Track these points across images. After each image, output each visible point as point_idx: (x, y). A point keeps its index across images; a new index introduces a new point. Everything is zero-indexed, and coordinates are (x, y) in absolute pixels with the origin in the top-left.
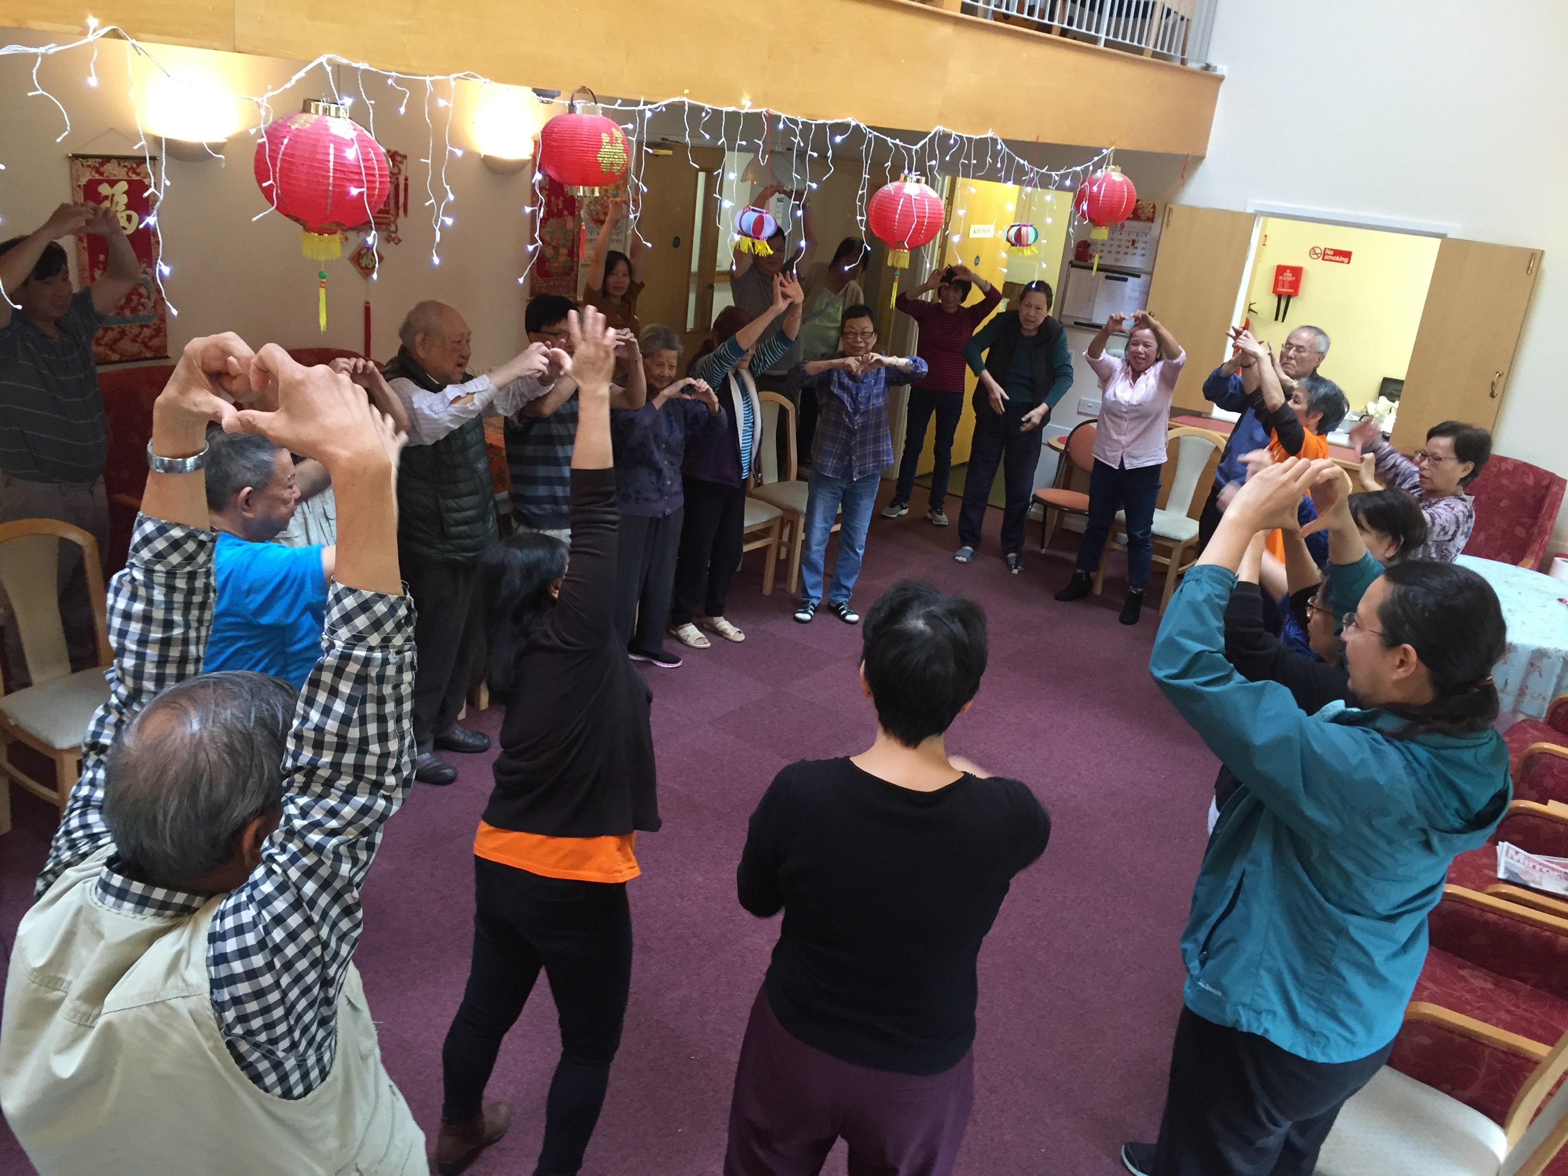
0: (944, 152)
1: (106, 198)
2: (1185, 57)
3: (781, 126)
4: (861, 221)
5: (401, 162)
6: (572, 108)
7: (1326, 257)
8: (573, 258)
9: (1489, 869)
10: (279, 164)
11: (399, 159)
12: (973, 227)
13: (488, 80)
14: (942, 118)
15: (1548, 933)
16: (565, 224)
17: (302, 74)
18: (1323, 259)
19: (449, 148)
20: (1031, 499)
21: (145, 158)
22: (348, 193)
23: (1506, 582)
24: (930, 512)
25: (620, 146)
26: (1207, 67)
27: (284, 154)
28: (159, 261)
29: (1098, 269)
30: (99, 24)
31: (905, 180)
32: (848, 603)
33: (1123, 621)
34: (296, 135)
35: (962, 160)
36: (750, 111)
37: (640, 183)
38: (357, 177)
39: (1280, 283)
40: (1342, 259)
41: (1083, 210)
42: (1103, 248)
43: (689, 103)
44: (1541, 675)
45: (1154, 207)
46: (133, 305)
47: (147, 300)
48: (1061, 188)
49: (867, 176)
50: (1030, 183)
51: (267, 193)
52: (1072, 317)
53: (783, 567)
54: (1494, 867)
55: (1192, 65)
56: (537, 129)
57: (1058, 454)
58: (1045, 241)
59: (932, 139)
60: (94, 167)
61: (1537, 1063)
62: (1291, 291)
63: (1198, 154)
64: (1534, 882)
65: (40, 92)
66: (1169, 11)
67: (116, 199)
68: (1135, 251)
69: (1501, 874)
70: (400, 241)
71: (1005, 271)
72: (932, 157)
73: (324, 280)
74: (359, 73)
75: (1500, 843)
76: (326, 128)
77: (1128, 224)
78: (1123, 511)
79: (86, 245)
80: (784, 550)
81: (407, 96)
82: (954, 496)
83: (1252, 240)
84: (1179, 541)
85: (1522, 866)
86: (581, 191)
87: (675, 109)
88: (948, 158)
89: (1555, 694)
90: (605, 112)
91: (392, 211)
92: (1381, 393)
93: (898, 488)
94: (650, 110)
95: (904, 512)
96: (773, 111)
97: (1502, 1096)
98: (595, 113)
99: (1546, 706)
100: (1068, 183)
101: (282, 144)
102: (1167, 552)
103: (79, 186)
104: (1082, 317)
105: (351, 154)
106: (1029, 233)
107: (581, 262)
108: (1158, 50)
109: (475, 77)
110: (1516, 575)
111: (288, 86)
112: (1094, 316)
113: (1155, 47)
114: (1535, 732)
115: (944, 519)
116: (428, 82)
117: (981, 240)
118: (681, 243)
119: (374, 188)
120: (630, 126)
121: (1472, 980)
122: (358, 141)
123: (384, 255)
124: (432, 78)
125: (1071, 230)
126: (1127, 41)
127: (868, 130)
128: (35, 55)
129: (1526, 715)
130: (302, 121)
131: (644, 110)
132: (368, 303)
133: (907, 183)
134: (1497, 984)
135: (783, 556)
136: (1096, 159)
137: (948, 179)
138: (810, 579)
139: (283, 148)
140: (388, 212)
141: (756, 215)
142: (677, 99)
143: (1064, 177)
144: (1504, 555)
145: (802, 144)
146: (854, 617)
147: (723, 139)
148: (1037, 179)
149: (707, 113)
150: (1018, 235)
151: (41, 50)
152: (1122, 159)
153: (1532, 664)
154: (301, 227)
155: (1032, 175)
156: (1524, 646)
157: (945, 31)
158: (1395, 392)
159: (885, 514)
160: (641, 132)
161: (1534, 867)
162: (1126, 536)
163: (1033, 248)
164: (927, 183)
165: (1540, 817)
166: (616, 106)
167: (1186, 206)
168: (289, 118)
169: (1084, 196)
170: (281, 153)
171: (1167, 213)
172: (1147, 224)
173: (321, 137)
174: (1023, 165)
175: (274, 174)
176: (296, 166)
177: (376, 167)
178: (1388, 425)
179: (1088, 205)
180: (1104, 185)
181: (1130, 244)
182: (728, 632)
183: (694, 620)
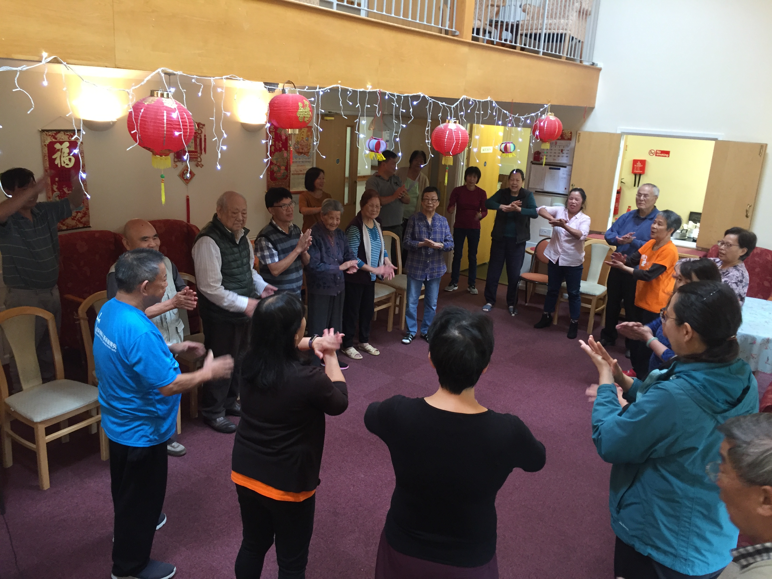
0: (467, 108)
1: (58, 150)
2: (582, 59)
3: (387, 97)
4: (428, 142)
5: (202, 128)
6: (284, 91)
7: (657, 154)
8: (287, 171)
10: (139, 122)
11: (201, 126)
12: (482, 148)
13: (242, 79)
14: (465, 92)
16: (283, 155)
17: (149, 78)
18: (656, 155)
19: (223, 112)
20: (519, 279)
22: (174, 134)
23: (763, 308)
24: (469, 288)
25: (308, 109)
26: (593, 64)
27: (142, 117)
29: (545, 165)
30: (48, 55)
31: (449, 122)
33: (569, 337)
34: (147, 108)
35: (476, 112)
36: (371, 90)
37: (319, 127)
38: (178, 127)
39: (636, 168)
40: (665, 155)
41: (537, 135)
42: (547, 154)
43: (341, 88)
45: (571, 133)
48: (525, 126)
49: (430, 121)
50: (509, 124)
51: (134, 136)
52: (533, 188)
53: (397, 318)
55: (586, 63)
57: (531, 256)
58: (519, 150)
59: (461, 102)
60: (52, 135)
62: (641, 172)
63: (591, 107)
65: (19, 89)
66: (573, 38)
68: (563, 155)
70: (203, 165)
71: (500, 165)
72: (461, 110)
73: (163, 179)
74: (178, 76)
76: (162, 103)
77: (559, 142)
78: (565, 283)
80: (397, 309)
81: (202, 87)
82: (482, 280)
83: (621, 146)
84: (595, 296)
86: (290, 131)
87: (334, 90)
88: (469, 111)
90: (300, 93)
91: (199, 151)
92: (690, 219)
93: (452, 277)
94: (322, 91)
95: (456, 288)
96: (382, 90)
98: (295, 93)
100: (528, 121)
101: (141, 112)
102: (589, 302)
103: (45, 145)
104: (539, 188)
105: (175, 115)
106: (511, 146)
107: (292, 172)
108: (569, 56)
109: (235, 77)
110: (767, 305)
111: (143, 83)
112: (545, 187)
113: (567, 55)
115: (476, 291)
116: (212, 80)
117: (486, 154)
118: (341, 161)
119: (187, 132)
120: (313, 99)
122: (178, 109)
123: (194, 171)
124: (214, 78)
125: (531, 144)
126: (553, 53)
127: (429, 98)
128: (16, 71)
130: (150, 101)
131: (319, 91)
132: (188, 196)
133: (450, 124)
135: (397, 312)
136: (541, 110)
137: (469, 123)
138: (410, 322)
139: (141, 114)
140: (196, 152)
141: (376, 141)
142: (335, 86)
143: (526, 119)
145: (397, 106)
147: (358, 105)
148: (513, 120)
149: (350, 92)
150: (506, 147)
151: (19, 68)
152: (554, 109)
154: (151, 153)
155: (511, 118)
157: (465, 49)
158: (696, 219)
159: (446, 289)
160: (318, 103)
162: (567, 295)
163: (513, 154)
164: (459, 123)
166: (305, 90)
167: (586, 132)
168: (144, 99)
169: (537, 128)
170: (140, 116)
171: (577, 136)
172: (568, 141)
173: (160, 108)
174: (506, 113)
175: (137, 126)
176: (148, 122)
177: (188, 122)
178: (695, 234)
179: (539, 133)
180: (546, 122)
181: (560, 152)
182: (371, 350)
183: (354, 345)
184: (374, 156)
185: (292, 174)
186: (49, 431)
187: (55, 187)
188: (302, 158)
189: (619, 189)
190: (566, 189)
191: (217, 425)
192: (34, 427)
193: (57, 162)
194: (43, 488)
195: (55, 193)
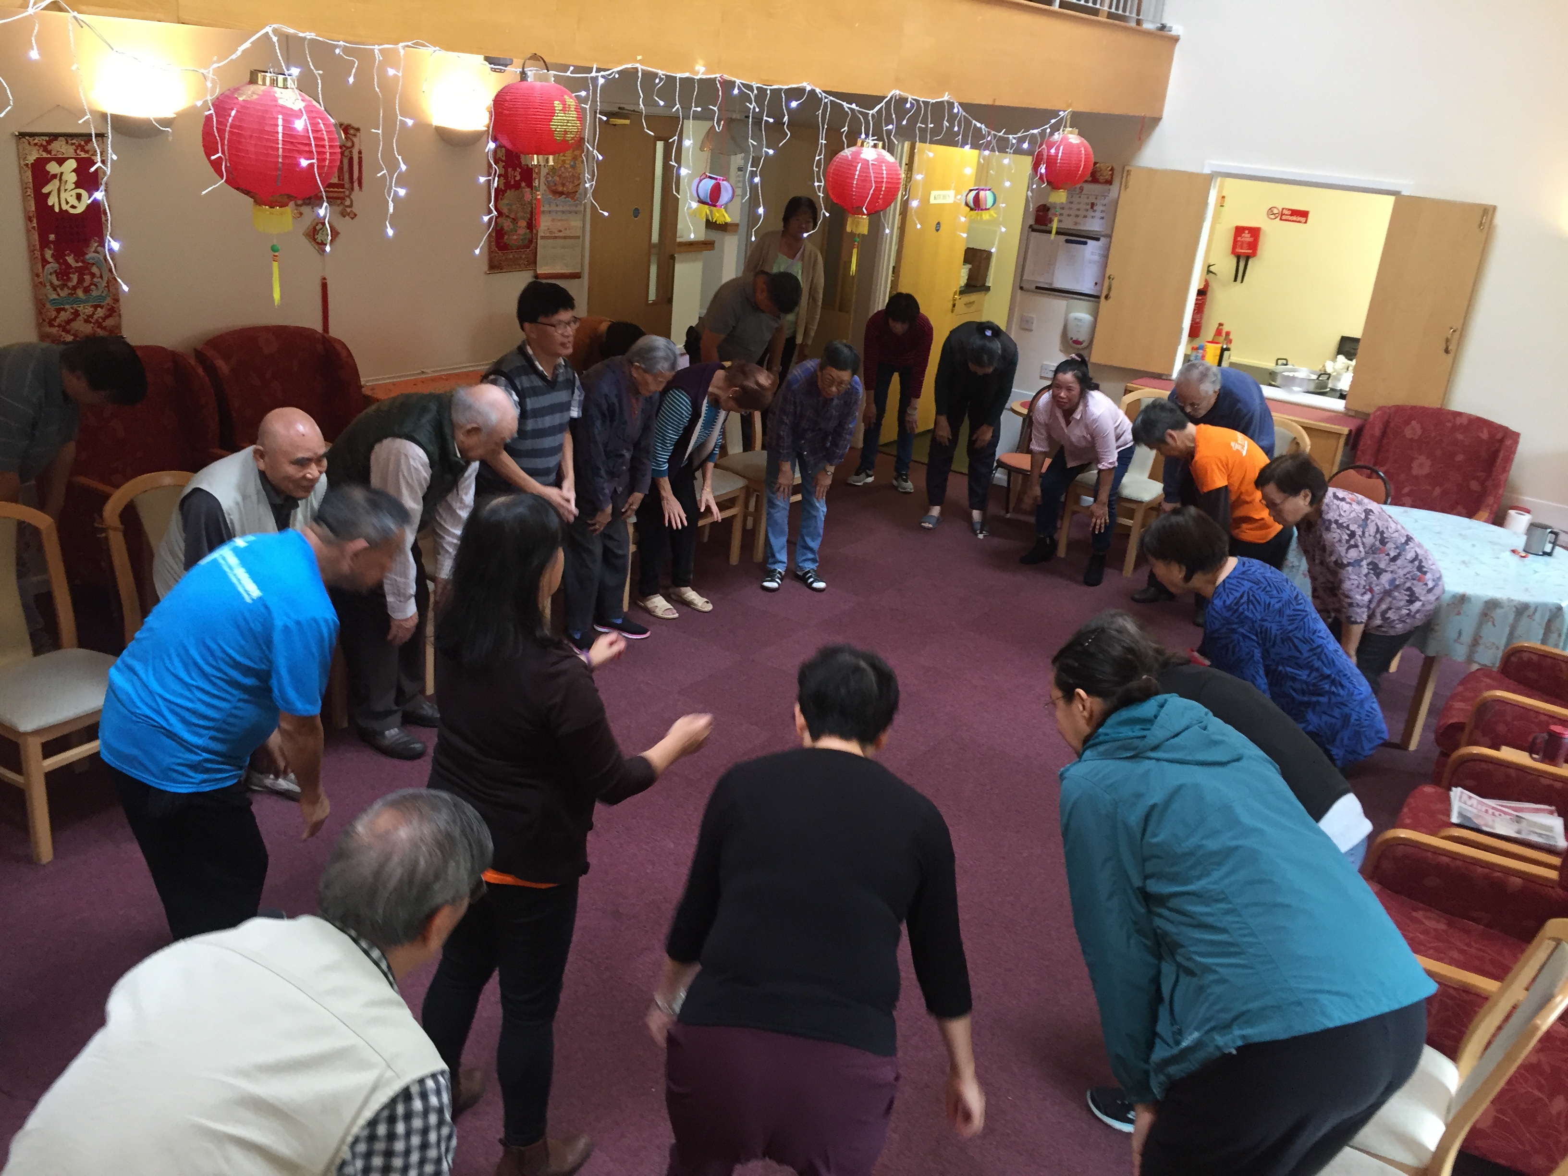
0: (900, 116)
1: (54, 176)
2: (1140, 17)
3: (736, 91)
4: (819, 187)
5: (355, 135)
6: (523, 76)
7: (1284, 217)
8: (531, 231)
9: (1443, 814)
10: (227, 137)
11: (352, 132)
12: (933, 193)
13: (437, 48)
14: (898, 82)
15: (1499, 874)
16: (523, 196)
17: (247, 45)
18: (1281, 219)
19: (399, 117)
20: (995, 464)
21: (91, 135)
22: (298, 164)
23: (1460, 535)
24: (896, 479)
25: (574, 114)
26: (1163, 28)
27: (232, 126)
28: (108, 237)
29: (1058, 233)
31: (862, 145)
32: (815, 571)
33: (1086, 583)
34: (243, 107)
35: (919, 125)
36: (704, 77)
37: (595, 151)
38: (307, 148)
39: (1239, 243)
40: (1299, 219)
41: (1041, 174)
42: (1062, 211)
43: (642, 70)
44: (1494, 625)
45: (1112, 169)
46: (86, 284)
47: (99, 280)
48: (1018, 151)
49: (824, 142)
50: (987, 147)
51: (216, 165)
52: (1032, 282)
53: (749, 536)
54: (1448, 812)
55: (1148, 26)
56: (488, 100)
57: (1021, 419)
58: (1004, 205)
59: (888, 103)
60: (42, 145)
61: (1487, 999)
62: (1250, 251)
63: (1156, 116)
64: (1487, 826)
67: (64, 177)
68: (1093, 214)
69: (1455, 819)
70: (356, 215)
71: (965, 235)
72: (889, 121)
73: (276, 254)
74: (306, 42)
75: (1454, 789)
76: (274, 99)
77: (1087, 187)
79: (35, 225)
80: (750, 520)
81: (356, 65)
83: (1209, 201)
84: (1141, 502)
85: (1475, 811)
86: (535, 160)
87: (629, 75)
88: (904, 122)
89: (1507, 644)
90: (558, 79)
91: (347, 185)
92: (1339, 352)
93: (863, 456)
94: (603, 77)
95: (870, 480)
96: (727, 77)
97: (1454, 1032)
98: (547, 80)
99: (1500, 654)
100: (1025, 146)
101: (230, 116)
102: (1130, 515)
103: (27, 165)
104: (1043, 281)
105: (299, 125)
106: (987, 197)
107: (540, 234)
108: (1113, 10)
109: (424, 46)
110: (1470, 528)
111: (234, 57)
112: (1055, 280)
113: (1110, 7)
114: (1489, 681)
115: (909, 486)
116: (376, 52)
117: (941, 206)
118: (641, 212)
119: (324, 160)
120: (583, 93)
121: (1427, 922)
122: (308, 112)
123: (338, 227)
124: (381, 47)
125: (1030, 193)
126: (1082, 2)
127: (824, 94)
129: (1479, 664)
130: (250, 93)
131: (597, 77)
132: (325, 279)
133: (864, 148)
134: (1449, 925)
135: (749, 526)
136: (1053, 121)
137: (907, 145)
139: (230, 120)
140: (342, 186)
141: (713, 182)
142: (629, 66)
143: (1021, 140)
144: (1460, 508)
145: (757, 110)
146: (821, 585)
147: (678, 106)
148: (994, 142)
149: (661, 80)
150: (977, 199)
152: (1079, 121)
153: (1486, 615)
154: (252, 200)
155: (989, 139)
156: (1478, 598)
158: (1351, 351)
159: (851, 482)
160: (594, 101)
161: (1487, 811)
163: (992, 212)
164: (884, 148)
165: (1492, 763)
166: (568, 74)
167: (1144, 168)
168: (237, 89)
169: (1042, 159)
170: (229, 125)
171: (1125, 175)
172: (1107, 187)
173: (268, 108)
174: (980, 129)
175: (223, 145)
176: (245, 138)
177: (326, 138)
178: (1344, 383)
179: (1046, 168)
180: (1061, 148)
181: (1089, 207)
182: (696, 602)
183: (661, 591)
184: (708, 212)
185: (542, 238)
186: (50, 749)
187: (48, 254)
188: (563, 204)
189: (1202, 287)
190: (1096, 284)
191: (386, 742)
192: (20, 741)
193: (52, 201)
194: (40, 859)
195: (48, 266)
